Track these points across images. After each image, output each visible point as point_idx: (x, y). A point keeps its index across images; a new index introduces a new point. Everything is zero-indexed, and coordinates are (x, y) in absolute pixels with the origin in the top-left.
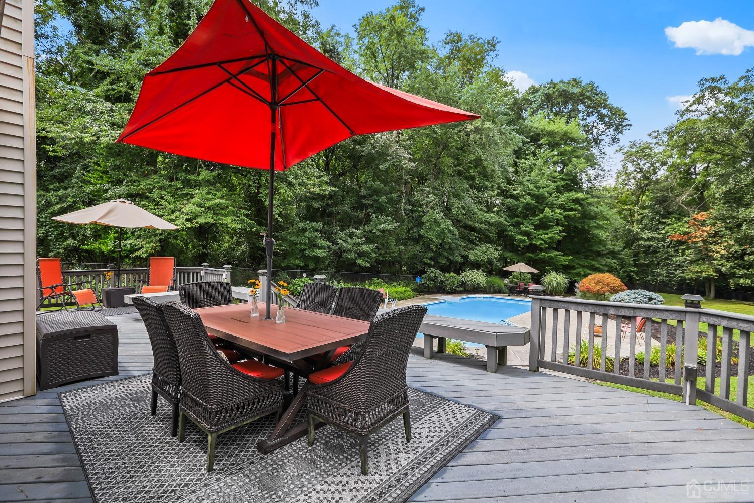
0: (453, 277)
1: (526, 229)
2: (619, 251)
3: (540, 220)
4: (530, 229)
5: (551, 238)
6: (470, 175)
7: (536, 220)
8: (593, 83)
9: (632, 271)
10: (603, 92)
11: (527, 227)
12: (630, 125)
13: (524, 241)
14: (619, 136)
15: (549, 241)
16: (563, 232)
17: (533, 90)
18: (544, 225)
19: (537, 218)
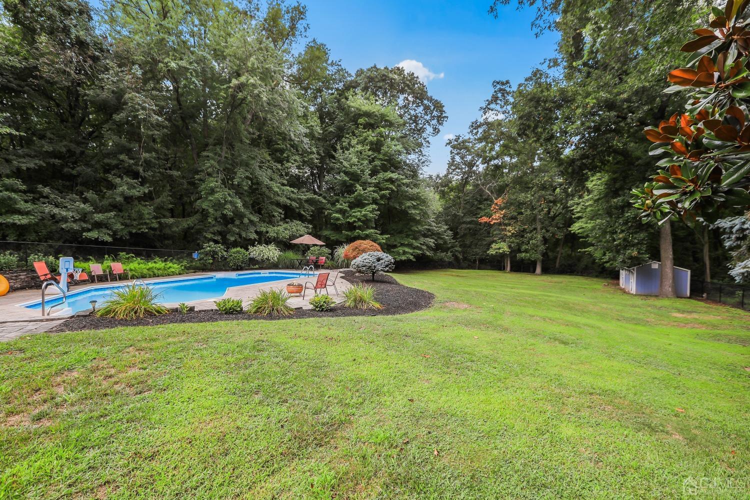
0: (238, 252)
1: (341, 207)
2: (442, 232)
3: (356, 198)
4: (345, 206)
5: (365, 216)
6: (280, 148)
7: (351, 198)
8: (413, 74)
9: (457, 251)
10: (421, 83)
11: (343, 205)
12: (447, 117)
13: (338, 219)
14: (440, 127)
15: (363, 218)
16: (377, 210)
17: (360, 73)
18: (359, 204)
19: (353, 196)
